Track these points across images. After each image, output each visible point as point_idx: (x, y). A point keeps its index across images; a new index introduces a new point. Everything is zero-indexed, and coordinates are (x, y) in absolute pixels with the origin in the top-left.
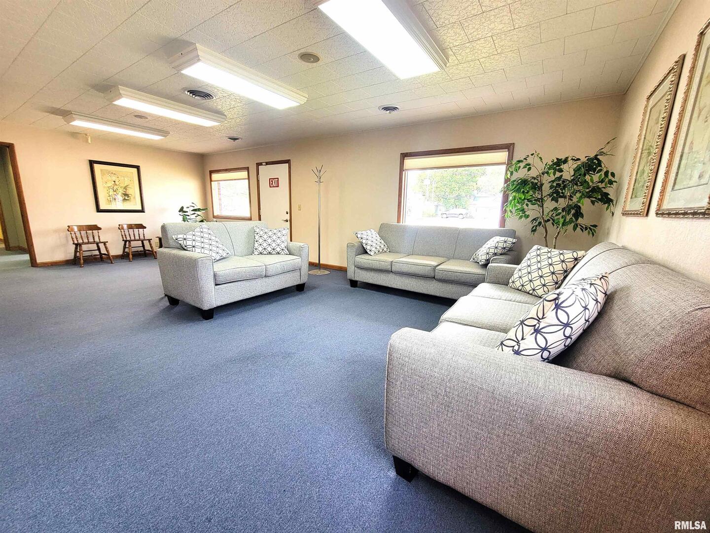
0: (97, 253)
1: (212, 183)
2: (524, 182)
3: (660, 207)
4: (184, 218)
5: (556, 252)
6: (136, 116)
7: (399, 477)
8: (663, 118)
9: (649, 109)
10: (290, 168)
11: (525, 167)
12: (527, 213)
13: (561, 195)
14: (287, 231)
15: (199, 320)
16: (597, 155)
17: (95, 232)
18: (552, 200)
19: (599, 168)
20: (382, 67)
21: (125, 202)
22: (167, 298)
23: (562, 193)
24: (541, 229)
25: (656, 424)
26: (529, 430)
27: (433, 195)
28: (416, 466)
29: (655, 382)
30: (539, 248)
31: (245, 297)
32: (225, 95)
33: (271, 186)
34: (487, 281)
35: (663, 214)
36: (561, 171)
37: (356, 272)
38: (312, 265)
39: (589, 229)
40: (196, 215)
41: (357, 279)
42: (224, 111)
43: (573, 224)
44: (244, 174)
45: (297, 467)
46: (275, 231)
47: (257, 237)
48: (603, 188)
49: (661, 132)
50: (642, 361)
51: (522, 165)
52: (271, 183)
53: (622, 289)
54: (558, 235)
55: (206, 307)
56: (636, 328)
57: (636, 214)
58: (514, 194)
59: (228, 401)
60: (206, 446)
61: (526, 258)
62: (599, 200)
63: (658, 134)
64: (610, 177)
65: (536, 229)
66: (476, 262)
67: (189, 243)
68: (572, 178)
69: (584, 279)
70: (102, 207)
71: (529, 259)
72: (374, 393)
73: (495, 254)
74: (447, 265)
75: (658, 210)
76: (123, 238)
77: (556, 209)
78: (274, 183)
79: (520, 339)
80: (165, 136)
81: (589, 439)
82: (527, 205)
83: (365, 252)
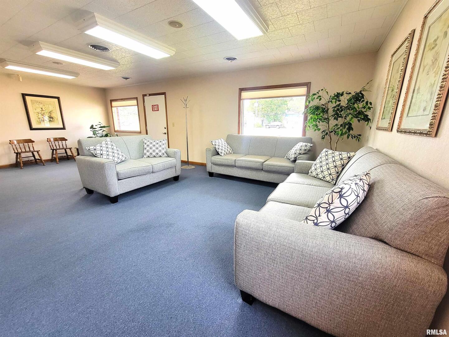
0: (33, 158)
1: (112, 108)
2: (317, 108)
3: (399, 127)
4: (94, 133)
5: (337, 153)
6: (54, 62)
7: (244, 302)
8: (402, 70)
9: (393, 63)
10: (165, 98)
11: (317, 98)
12: (319, 127)
13: (340, 115)
14: (166, 141)
15: (108, 204)
16: (361, 91)
17: (30, 144)
18: (334, 119)
19: (363, 99)
20: (225, 31)
21: (51, 123)
22: (85, 189)
23: (340, 114)
24: (327, 137)
25: (399, 269)
26: (324, 273)
27: (260, 113)
28: (255, 296)
29: (399, 243)
30: (327, 150)
31: (139, 187)
32: (118, 49)
33: (153, 110)
34: (295, 172)
35: (401, 132)
36: (340, 101)
37: (212, 167)
38: (183, 162)
39: (356, 137)
40: (102, 130)
41: (213, 171)
42: (118, 60)
43: (347, 134)
44: (135, 102)
45: (179, 301)
46: (158, 141)
47: (145, 146)
48: (365, 111)
49: (400, 79)
50: (392, 230)
51: (316, 97)
52: (153, 108)
53: (378, 182)
54: (338, 141)
55: (113, 195)
56: (388, 209)
57: (385, 129)
58: (311, 115)
59: (130, 259)
60: (117, 291)
61: (319, 157)
62: (363, 119)
63: (399, 80)
64: (369, 105)
65: (324, 137)
66: (288, 159)
67: (98, 152)
68: (346, 105)
69: (356, 176)
70: (34, 127)
71: (321, 158)
72: (227, 248)
73: (300, 154)
74: (270, 161)
75: (398, 128)
76: (51, 147)
77: (337, 125)
78: (155, 108)
79: (318, 216)
80: (77, 77)
81: (360, 279)
82: (319, 122)
83: (218, 154)
